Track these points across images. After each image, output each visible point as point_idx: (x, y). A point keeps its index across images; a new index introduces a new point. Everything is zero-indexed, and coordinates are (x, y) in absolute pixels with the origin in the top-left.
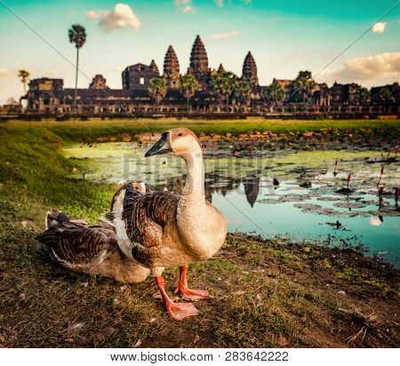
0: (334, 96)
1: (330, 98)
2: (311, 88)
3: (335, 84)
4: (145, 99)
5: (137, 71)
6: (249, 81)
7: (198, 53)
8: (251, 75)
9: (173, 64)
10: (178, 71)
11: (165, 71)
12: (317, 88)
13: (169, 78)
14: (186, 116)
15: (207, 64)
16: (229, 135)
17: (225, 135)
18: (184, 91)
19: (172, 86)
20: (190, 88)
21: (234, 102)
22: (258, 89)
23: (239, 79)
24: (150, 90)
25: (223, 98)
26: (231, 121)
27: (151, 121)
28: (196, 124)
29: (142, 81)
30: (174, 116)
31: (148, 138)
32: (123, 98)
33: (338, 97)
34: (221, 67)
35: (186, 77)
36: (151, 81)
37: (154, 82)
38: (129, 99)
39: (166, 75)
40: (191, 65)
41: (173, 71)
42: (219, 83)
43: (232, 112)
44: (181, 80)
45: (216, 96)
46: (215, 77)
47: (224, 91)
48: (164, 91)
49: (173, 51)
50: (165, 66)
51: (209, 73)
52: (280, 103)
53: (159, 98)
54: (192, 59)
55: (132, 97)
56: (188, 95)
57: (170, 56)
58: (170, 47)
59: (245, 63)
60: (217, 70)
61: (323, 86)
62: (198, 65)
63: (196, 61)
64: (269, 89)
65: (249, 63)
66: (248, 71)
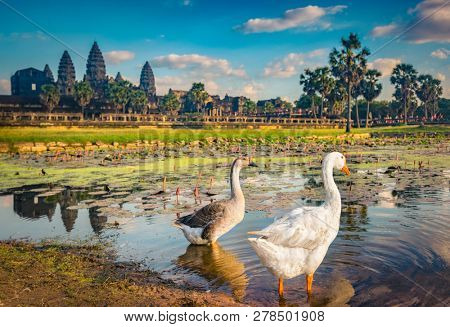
0: (225, 107)
1: (222, 108)
2: (204, 99)
3: (227, 97)
4: (36, 106)
5: (28, 76)
6: (146, 90)
7: (96, 60)
8: (148, 84)
9: (69, 70)
10: (74, 77)
11: (60, 77)
12: (210, 100)
13: (64, 85)
14: (75, 124)
15: (104, 72)
16: (116, 144)
17: (112, 144)
18: (79, 99)
19: (67, 93)
20: (85, 96)
21: (130, 111)
22: (154, 98)
23: (135, 88)
24: (42, 97)
25: (119, 107)
26: (122, 130)
27: (37, 129)
28: (84, 133)
29: (34, 87)
30: (64, 124)
31: (29, 148)
32: (11, 105)
33: (229, 109)
34: (119, 75)
35: (81, 84)
36: (43, 87)
37: (46, 88)
38: (18, 106)
39: (61, 82)
40: (88, 72)
41: (69, 77)
42: (115, 91)
43: (125, 121)
44: (76, 87)
45: (112, 105)
46: (111, 85)
47: (120, 100)
48: (57, 99)
49: (69, 57)
50: (59, 72)
51: (106, 81)
52: (175, 113)
53: (52, 106)
54: (89, 66)
55: (22, 104)
56: (83, 103)
57: (66, 62)
58: (66, 52)
59: (143, 72)
60: (114, 78)
61: (216, 98)
62: (95, 73)
63: (92, 69)
64: (165, 99)
65: (147, 72)
66: (145, 81)
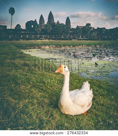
0: (97, 32)
2: (90, 29)
3: (98, 28)
4: (34, 32)
5: (31, 23)
6: (68, 26)
7: (51, 17)
8: (68, 24)
9: (43, 21)
10: (44, 23)
11: (40, 23)
12: (92, 29)
13: (41, 25)
15: (53, 21)
18: (47, 30)
19: (42, 28)
20: (49, 29)
22: (72, 29)
24: (36, 29)
25: (60, 32)
29: (32, 26)
33: (99, 32)
40: (48, 21)
41: (42, 23)
45: (58, 32)
47: (61, 30)
48: (40, 30)
50: (40, 21)
51: (55, 24)
53: (39, 32)
54: (48, 19)
55: (30, 32)
57: (42, 18)
58: (42, 15)
59: (66, 20)
60: (57, 22)
62: (51, 21)
65: (68, 20)
